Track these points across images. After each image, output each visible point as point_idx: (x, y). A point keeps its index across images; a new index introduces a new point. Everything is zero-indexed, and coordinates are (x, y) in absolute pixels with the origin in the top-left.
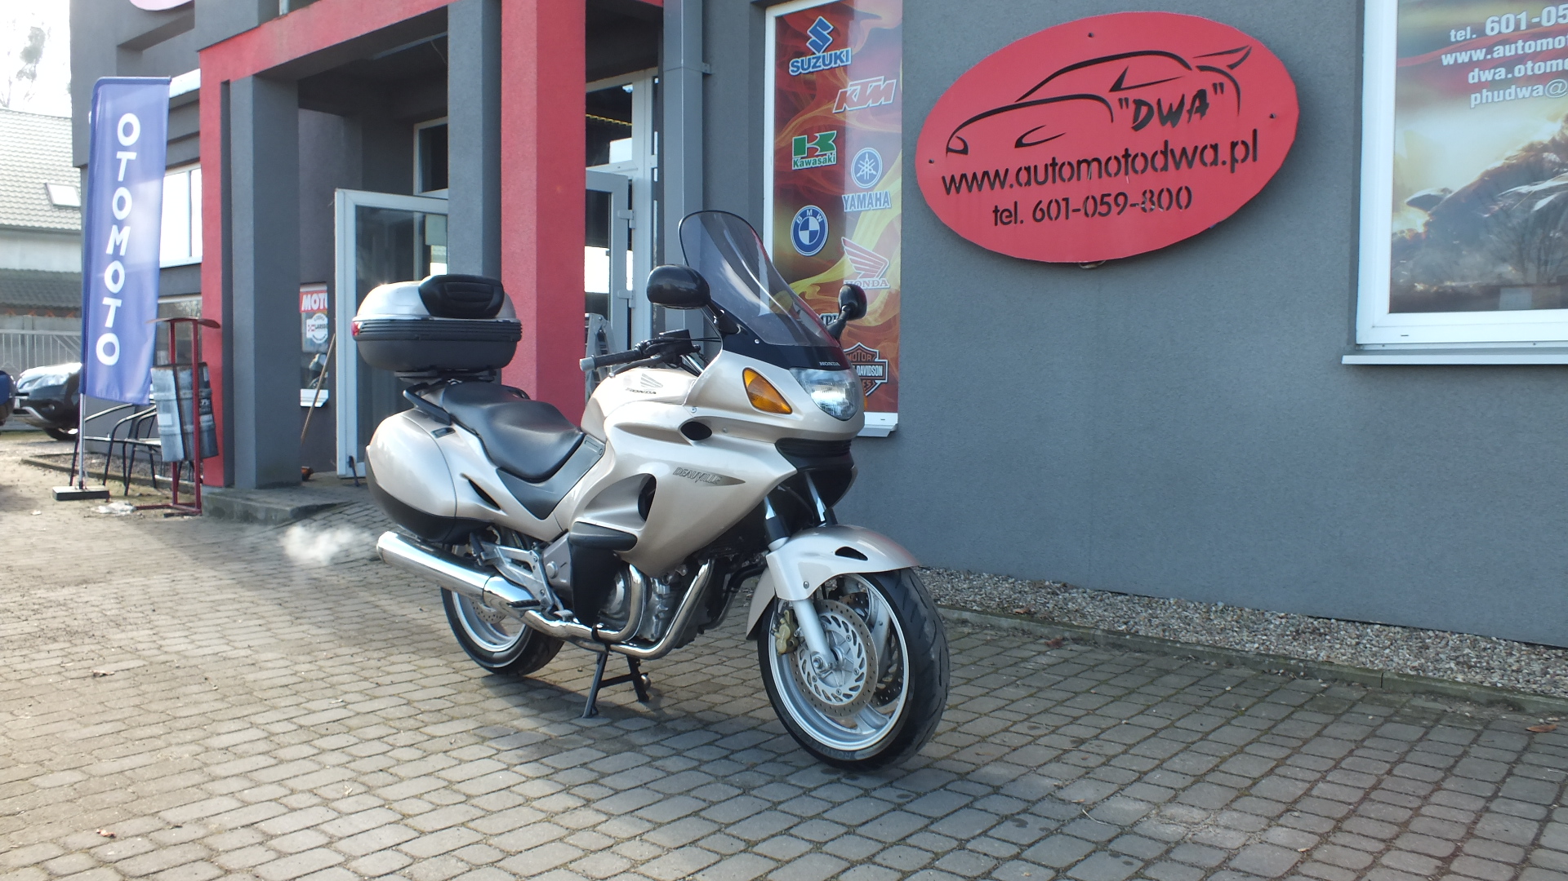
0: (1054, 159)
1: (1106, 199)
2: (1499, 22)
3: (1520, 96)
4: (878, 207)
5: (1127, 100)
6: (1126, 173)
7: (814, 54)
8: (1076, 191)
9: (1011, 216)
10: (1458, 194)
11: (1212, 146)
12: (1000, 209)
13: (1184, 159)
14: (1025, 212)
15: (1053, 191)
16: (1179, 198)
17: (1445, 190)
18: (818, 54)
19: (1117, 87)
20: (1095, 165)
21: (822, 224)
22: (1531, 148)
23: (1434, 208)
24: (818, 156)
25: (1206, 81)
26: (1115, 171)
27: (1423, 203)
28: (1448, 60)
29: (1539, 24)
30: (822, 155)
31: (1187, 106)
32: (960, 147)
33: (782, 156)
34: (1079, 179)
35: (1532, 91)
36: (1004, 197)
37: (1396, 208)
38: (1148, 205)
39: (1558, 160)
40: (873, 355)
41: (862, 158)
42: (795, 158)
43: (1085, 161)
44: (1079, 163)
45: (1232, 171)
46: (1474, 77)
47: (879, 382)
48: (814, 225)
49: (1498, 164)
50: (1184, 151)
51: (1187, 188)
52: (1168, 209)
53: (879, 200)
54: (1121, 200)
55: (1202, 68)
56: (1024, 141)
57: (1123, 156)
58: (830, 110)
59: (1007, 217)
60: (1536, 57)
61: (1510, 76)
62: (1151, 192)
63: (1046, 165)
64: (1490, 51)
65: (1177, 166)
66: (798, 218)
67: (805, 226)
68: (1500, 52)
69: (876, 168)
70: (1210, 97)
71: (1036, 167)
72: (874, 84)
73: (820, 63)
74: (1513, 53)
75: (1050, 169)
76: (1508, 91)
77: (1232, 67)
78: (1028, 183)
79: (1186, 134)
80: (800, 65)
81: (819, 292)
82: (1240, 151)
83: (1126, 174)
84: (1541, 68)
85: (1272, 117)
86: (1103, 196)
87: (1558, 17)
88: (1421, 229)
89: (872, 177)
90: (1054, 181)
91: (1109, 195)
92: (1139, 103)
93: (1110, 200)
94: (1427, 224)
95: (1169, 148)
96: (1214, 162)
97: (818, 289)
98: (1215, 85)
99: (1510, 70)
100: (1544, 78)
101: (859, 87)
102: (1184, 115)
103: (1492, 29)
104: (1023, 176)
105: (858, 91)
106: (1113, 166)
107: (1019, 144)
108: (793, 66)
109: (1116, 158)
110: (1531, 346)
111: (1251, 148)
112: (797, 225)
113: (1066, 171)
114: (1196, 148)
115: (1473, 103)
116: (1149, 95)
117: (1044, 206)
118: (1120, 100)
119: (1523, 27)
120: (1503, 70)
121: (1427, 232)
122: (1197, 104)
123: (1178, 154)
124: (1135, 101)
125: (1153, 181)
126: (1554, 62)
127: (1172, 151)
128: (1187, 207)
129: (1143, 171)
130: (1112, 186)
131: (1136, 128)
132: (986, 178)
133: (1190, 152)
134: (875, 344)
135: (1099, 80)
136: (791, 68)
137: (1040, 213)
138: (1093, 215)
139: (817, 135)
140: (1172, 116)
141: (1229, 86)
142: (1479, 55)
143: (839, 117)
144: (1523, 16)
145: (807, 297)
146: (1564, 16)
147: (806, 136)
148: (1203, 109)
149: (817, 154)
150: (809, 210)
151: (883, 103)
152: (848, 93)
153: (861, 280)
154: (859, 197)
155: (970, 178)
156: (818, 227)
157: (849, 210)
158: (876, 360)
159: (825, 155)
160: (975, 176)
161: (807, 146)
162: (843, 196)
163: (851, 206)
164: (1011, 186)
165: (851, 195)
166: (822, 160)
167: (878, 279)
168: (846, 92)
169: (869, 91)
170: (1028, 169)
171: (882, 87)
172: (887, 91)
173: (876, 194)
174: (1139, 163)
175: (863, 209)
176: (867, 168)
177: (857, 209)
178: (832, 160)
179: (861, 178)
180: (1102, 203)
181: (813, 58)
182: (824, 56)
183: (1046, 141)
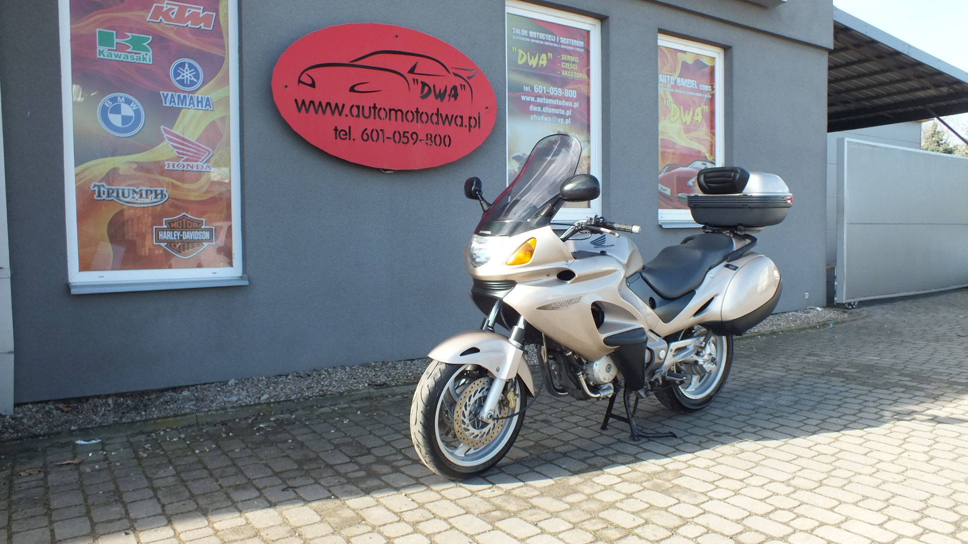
0: (375, 104)
1: (406, 134)
2: (538, 87)
3: (543, 119)
4: (200, 107)
5: (417, 80)
8: (390, 126)
9: (346, 135)
11: (460, 116)
12: (339, 129)
13: (447, 120)
14: (356, 133)
15: (372, 124)
16: (445, 141)
17: (524, 154)
19: (412, 71)
20: (399, 113)
21: (137, 112)
23: (521, 162)
24: (130, 53)
25: (458, 82)
26: (411, 119)
27: (517, 159)
28: (523, 98)
29: (549, 93)
30: (136, 53)
31: (448, 92)
32: (310, 82)
34: (390, 119)
35: (548, 119)
36: (343, 122)
37: (509, 159)
38: (429, 142)
40: (200, 223)
41: (182, 65)
42: (99, 48)
43: (394, 110)
44: (390, 110)
45: (470, 131)
46: (532, 108)
47: (206, 244)
48: (127, 111)
50: (447, 116)
51: (449, 136)
52: (439, 146)
53: (201, 102)
54: (415, 136)
55: (456, 75)
56: (356, 89)
57: (415, 112)
58: (144, 18)
59: (344, 135)
60: (549, 105)
61: (542, 111)
62: (431, 135)
63: (370, 107)
64: (536, 99)
65: (444, 123)
66: (106, 101)
67: (117, 110)
68: (539, 100)
69: (197, 76)
70: (459, 90)
71: (363, 107)
72: (192, 10)
74: (542, 102)
75: (372, 110)
76: (541, 117)
77: (469, 78)
78: (358, 116)
79: (448, 107)
81: (136, 169)
82: (473, 122)
83: (417, 122)
84: (554, 111)
85: (487, 108)
86: (404, 132)
88: (517, 170)
89: (193, 84)
90: (375, 118)
91: (408, 132)
92: (424, 84)
93: (409, 135)
94: (519, 168)
95: (440, 113)
96: (461, 125)
97: (135, 166)
98: (461, 85)
99: (542, 109)
100: (551, 115)
101: (177, 8)
102: (447, 97)
103: (536, 90)
104: (355, 110)
105: (176, 10)
106: (410, 116)
107: (352, 89)
109: (412, 112)
111: (478, 122)
112: (104, 110)
113: (382, 113)
114: (453, 116)
115: (532, 119)
116: (429, 81)
117: (369, 132)
118: (414, 79)
119: (545, 92)
120: (540, 108)
122: (453, 92)
123: (444, 117)
124: (421, 82)
125: (432, 129)
127: (441, 114)
128: (449, 146)
129: (426, 122)
130: (410, 127)
131: (423, 97)
132: (329, 107)
133: (450, 118)
134: (201, 214)
135: (404, 64)
137: (367, 136)
138: (399, 142)
139: (129, 34)
140: (441, 96)
141: (467, 87)
142: (533, 99)
143: (157, 27)
144: (544, 88)
145: (120, 172)
146: (555, 92)
147: (115, 32)
148: (456, 96)
149: (129, 50)
150: (121, 97)
151: (202, 28)
152: (165, 9)
153: (185, 163)
154: (179, 96)
155: (317, 104)
156: (132, 114)
157: (168, 105)
158: (203, 227)
159: (140, 54)
160: (320, 104)
161: (116, 41)
162: (161, 92)
163: (171, 102)
164: (347, 116)
165: (170, 94)
166: (135, 57)
167: (202, 164)
168: (163, 7)
169: (187, 14)
170: (358, 107)
171: (201, 15)
172: (207, 19)
173: (198, 97)
174: (424, 118)
175: (184, 106)
176: (187, 75)
177: (177, 106)
178: (148, 59)
179: (181, 82)
180: (404, 136)
183: (370, 92)
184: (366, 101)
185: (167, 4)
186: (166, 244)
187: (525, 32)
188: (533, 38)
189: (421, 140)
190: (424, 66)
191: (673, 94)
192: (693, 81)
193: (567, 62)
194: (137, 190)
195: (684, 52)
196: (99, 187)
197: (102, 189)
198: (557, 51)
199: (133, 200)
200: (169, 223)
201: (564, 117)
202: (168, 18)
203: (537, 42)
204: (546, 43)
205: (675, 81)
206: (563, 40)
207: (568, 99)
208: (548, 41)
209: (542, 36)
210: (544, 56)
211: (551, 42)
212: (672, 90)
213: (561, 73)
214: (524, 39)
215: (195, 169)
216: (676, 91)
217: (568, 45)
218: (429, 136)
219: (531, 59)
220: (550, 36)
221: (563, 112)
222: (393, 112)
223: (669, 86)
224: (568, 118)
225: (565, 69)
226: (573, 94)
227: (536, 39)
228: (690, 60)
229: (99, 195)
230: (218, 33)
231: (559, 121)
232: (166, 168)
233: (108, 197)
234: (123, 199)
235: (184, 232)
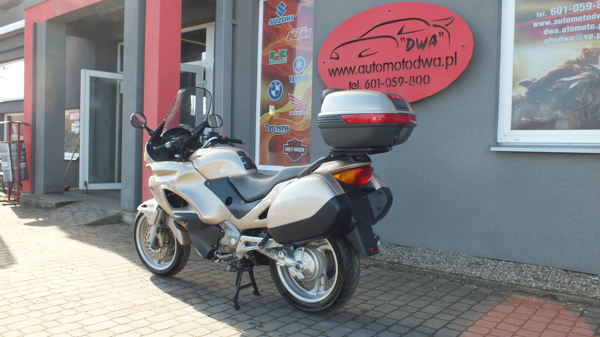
0: (374, 62)
1: (395, 80)
2: (556, 10)
3: (564, 41)
4: (304, 81)
5: (404, 38)
7: (279, 17)
8: (383, 76)
9: (356, 86)
10: (539, 81)
11: (438, 58)
12: (352, 83)
13: (427, 63)
14: (362, 84)
15: (373, 76)
16: (426, 79)
17: (534, 79)
18: (280, 17)
19: (400, 33)
20: (390, 65)
21: (281, 88)
22: (569, 62)
23: (530, 86)
25: (436, 31)
26: (399, 68)
27: (524, 84)
28: (535, 25)
29: (572, 11)
30: (281, 59)
31: (428, 41)
32: (336, 57)
33: (265, 59)
34: (384, 71)
35: (569, 38)
36: (354, 78)
37: (514, 86)
38: (412, 83)
39: (579, 67)
40: (301, 143)
41: (297, 60)
42: (270, 60)
43: (387, 63)
44: (384, 64)
45: (447, 69)
46: (546, 32)
47: (303, 154)
48: (277, 88)
49: (555, 69)
50: (427, 60)
51: (428, 76)
52: (420, 84)
53: (304, 78)
54: (401, 80)
55: (435, 26)
56: (362, 55)
57: (402, 62)
58: (285, 40)
59: (354, 86)
60: (571, 24)
61: (560, 32)
62: (413, 77)
63: (371, 65)
64: (552, 22)
65: (424, 66)
66: (271, 85)
67: (274, 88)
68: (556, 22)
69: (303, 65)
70: (438, 37)
71: (366, 66)
72: (303, 30)
73: (281, 21)
74: (562, 23)
75: (372, 67)
76: (559, 38)
77: (447, 25)
78: (363, 72)
79: (428, 53)
80: (273, 21)
81: (280, 116)
82: (450, 61)
83: (403, 69)
84: (572, 29)
85: (463, 46)
86: (394, 78)
87: (579, 8)
88: (524, 95)
89: (301, 68)
90: (374, 72)
91: (396, 78)
92: (409, 40)
93: (397, 80)
94: (527, 93)
95: (421, 59)
96: (439, 65)
97: (280, 114)
98: (440, 33)
99: (560, 30)
100: (573, 34)
101: (297, 31)
102: (427, 45)
103: (553, 13)
104: (361, 69)
105: (296, 33)
106: (398, 66)
107: (360, 56)
108: (270, 22)
109: (399, 63)
110: (568, 145)
111: (454, 59)
112: (270, 88)
113: (379, 67)
114: (432, 59)
115: (545, 43)
116: (413, 36)
117: (369, 82)
118: (401, 38)
119: (566, 12)
120: (558, 30)
121: (526, 96)
122: (432, 40)
123: (424, 61)
124: (407, 39)
125: (414, 72)
126: (578, 27)
127: (422, 60)
128: (428, 83)
129: (410, 68)
131: (408, 50)
132: (346, 70)
133: (429, 61)
134: (301, 138)
135: (392, 29)
136: (269, 23)
137: (368, 85)
138: (389, 86)
139: (279, 50)
140: (422, 45)
141: (445, 33)
142: (548, 23)
143: (289, 44)
144: (566, 7)
145: (274, 118)
146: (582, 8)
147: (275, 51)
148: (435, 43)
149: (279, 58)
150: (276, 82)
151: (306, 38)
152: (292, 34)
153: (296, 112)
154: (296, 77)
155: (339, 70)
157: (291, 82)
158: (302, 145)
159: (283, 59)
160: (342, 69)
161: (275, 55)
162: (289, 76)
163: (293, 80)
164: (356, 73)
165: (292, 76)
166: (281, 61)
167: (303, 111)
169: (300, 33)
170: (363, 66)
171: (306, 31)
172: (308, 33)
173: (303, 76)
174: (409, 65)
175: (297, 82)
176: (299, 65)
177: (295, 82)
178: (285, 61)
179: (297, 69)
180: (393, 81)
181: (278, 19)
182: (283, 18)
183: (370, 55)
184: (367, 61)
185: (294, 30)
186: (287, 153)
189: (406, 82)
190: (409, 26)
194: (279, 127)
196: (267, 125)
197: (268, 126)
199: (277, 132)
200: (289, 143)
201: (594, 32)
215: (300, 114)
221: (591, 27)
222: (386, 66)
231: (586, 38)
232: (289, 115)
233: (270, 130)
234: (274, 131)
235: (294, 148)
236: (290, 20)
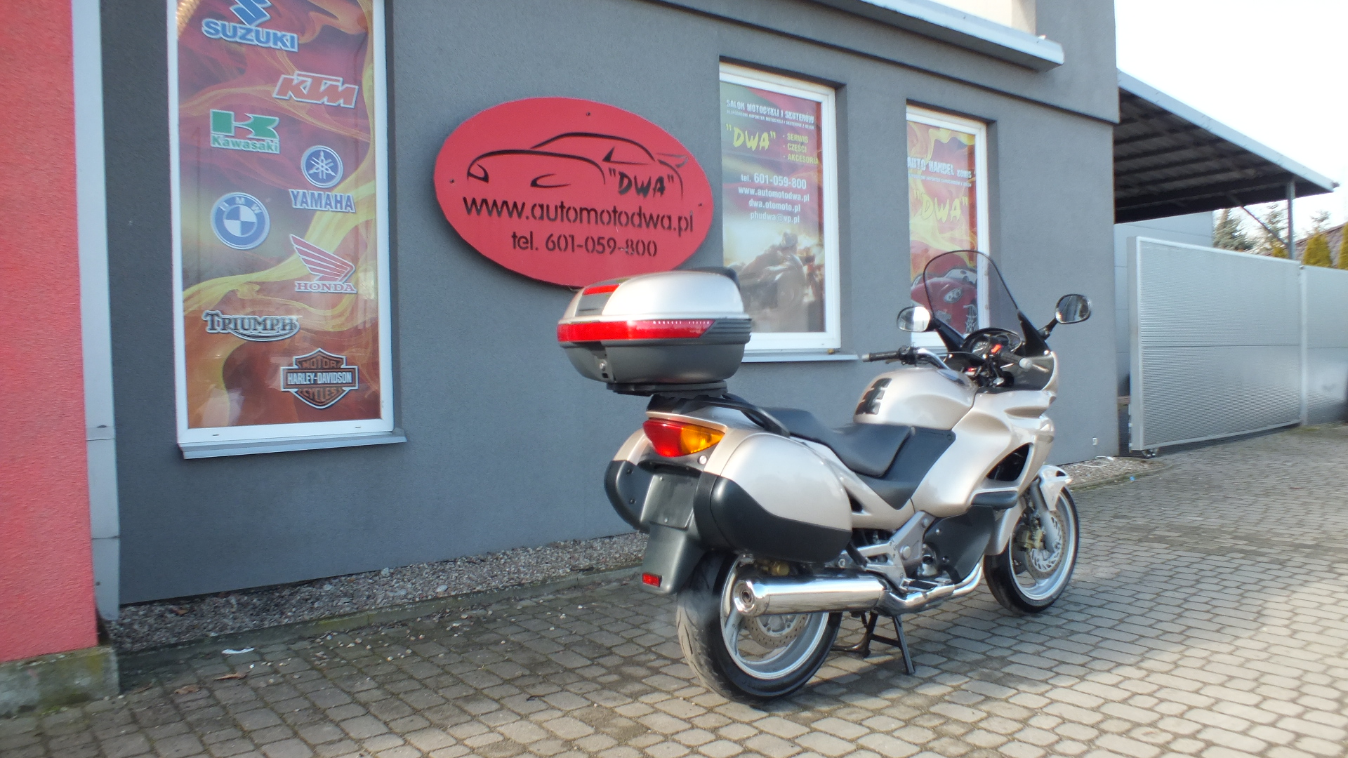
0: (562, 203)
1: (601, 241)
2: (759, 176)
3: (768, 219)
4: (339, 209)
5: (614, 171)
6: (615, 224)
8: (581, 231)
10: (748, 267)
13: (651, 222)
14: (539, 241)
15: (561, 228)
17: (744, 264)
18: (248, 26)
20: (593, 214)
21: (260, 216)
22: (773, 247)
24: (251, 139)
25: (664, 172)
28: (741, 190)
29: (772, 183)
32: (482, 175)
33: (194, 129)
34: (581, 221)
35: (772, 217)
36: (523, 227)
38: (630, 250)
39: (782, 255)
40: (339, 361)
41: (317, 154)
42: (214, 134)
43: (586, 209)
44: (582, 210)
45: (680, 235)
46: (752, 203)
47: (347, 389)
48: (248, 215)
49: (762, 253)
50: (651, 217)
53: (340, 202)
54: (612, 243)
55: (662, 162)
58: (269, 92)
59: (524, 243)
60: (773, 200)
61: (764, 207)
63: (556, 207)
64: (756, 191)
66: (221, 203)
67: (234, 215)
68: (761, 193)
69: (335, 168)
70: (666, 180)
71: (548, 206)
72: (329, 83)
73: (252, 36)
74: (764, 195)
75: (559, 210)
76: (764, 215)
77: (678, 166)
78: (542, 218)
79: (653, 205)
80: (220, 29)
81: (258, 292)
84: (774, 206)
87: (777, 182)
89: (329, 178)
90: (562, 220)
92: (623, 176)
93: (605, 242)
95: (642, 212)
96: (670, 227)
97: (257, 287)
98: (669, 176)
99: (764, 204)
100: (776, 212)
101: (310, 80)
102: (651, 191)
103: (756, 179)
104: (538, 211)
105: (309, 83)
107: (534, 184)
108: (208, 25)
109: (608, 212)
110: (779, 351)
112: (220, 213)
113: (572, 214)
114: (658, 216)
115: (751, 217)
116: (630, 172)
117: (555, 239)
119: (767, 182)
120: (761, 203)
122: (659, 185)
123: (648, 217)
125: (634, 234)
126: (778, 204)
127: (644, 215)
130: (607, 231)
134: (340, 349)
135: (597, 150)
136: (205, 28)
137: (553, 244)
138: (592, 251)
139: (250, 115)
142: (752, 192)
143: (284, 105)
144: (767, 176)
145: (239, 295)
146: (780, 182)
147: (232, 113)
148: (662, 190)
149: (250, 136)
150: (240, 198)
151: (342, 105)
152: (295, 82)
153: (320, 283)
154: (313, 194)
155: (490, 204)
156: (253, 219)
157: (299, 206)
158: (342, 367)
159: (263, 140)
160: (495, 203)
161: (235, 124)
162: (290, 190)
163: (303, 202)
164: (527, 218)
165: (301, 191)
166: (258, 146)
167: (341, 283)
168: (292, 80)
169: (323, 88)
170: (541, 206)
171: (340, 89)
172: (347, 94)
173: (336, 196)
174: (624, 219)
175: (318, 208)
176: (322, 166)
177: (310, 208)
178: (273, 148)
179: (315, 176)
180: (599, 243)
181: (241, 28)
182: (257, 32)
183: (556, 186)
184: (551, 198)
185: (299, 75)
186: (296, 390)
187: (741, 105)
188: (752, 113)
189: (619, 248)
190: (623, 152)
191: (924, 182)
192: (949, 165)
193: (795, 142)
194: (260, 320)
195: (938, 128)
196: (212, 315)
197: (216, 318)
198: (780, 130)
199: (254, 333)
200: (299, 362)
201: (791, 214)
202: (298, 93)
203: (757, 117)
204: (768, 119)
205: (927, 166)
206: (790, 115)
207: (796, 191)
208: (770, 116)
209: (763, 109)
210: (765, 135)
211: (774, 117)
212: (924, 177)
213: (787, 157)
214: (740, 114)
215: (332, 290)
216: (929, 178)
217: (795, 121)
218: (630, 243)
219: (749, 140)
220: (772, 110)
221: (789, 208)
222: (585, 213)
223: (920, 172)
224: (796, 215)
225: (792, 152)
226: (802, 184)
227: (755, 113)
228: (945, 138)
229: (213, 328)
230: (361, 112)
231: (786, 220)
232: (296, 289)
233: (224, 329)
234: (242, 331)
235: (319, 374)
236: (285, 45)
